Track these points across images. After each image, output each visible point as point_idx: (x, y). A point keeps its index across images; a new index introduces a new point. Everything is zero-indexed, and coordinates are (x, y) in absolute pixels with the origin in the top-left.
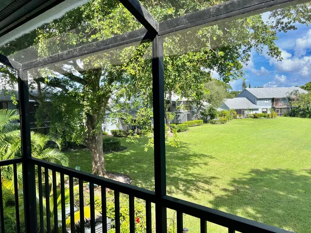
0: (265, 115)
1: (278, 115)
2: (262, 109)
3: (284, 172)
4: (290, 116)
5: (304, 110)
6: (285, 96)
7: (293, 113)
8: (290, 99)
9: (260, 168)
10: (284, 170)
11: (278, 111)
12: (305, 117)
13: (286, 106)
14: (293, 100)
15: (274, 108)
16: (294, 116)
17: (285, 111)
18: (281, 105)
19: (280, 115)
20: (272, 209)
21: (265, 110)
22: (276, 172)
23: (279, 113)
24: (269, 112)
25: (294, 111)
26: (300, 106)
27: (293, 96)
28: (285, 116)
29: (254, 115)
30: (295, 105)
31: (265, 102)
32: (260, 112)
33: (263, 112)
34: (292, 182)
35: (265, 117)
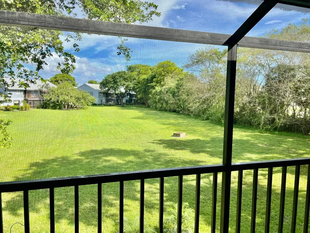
0: (17, 107)
1: (31, 107)
2: (14, 101)
3: (60, 159)
4: (43, 108)
5: (54, 102)
6: (37, 89)
7: (45, 106)
8: (41, 92)
9: (37, 161)
10: (59, 158)
11: (30, 103)
12: (55, 108)
13: (37, 99)
14: (45, 93)
15: (26, 101)
16: (46, 108)
17: (38, 104)
18: (33, 97)
19: (33, 107)
20: (69, 194)
21: (17, 102)
22: (54, 160)
23: (32, 105)
24: (22, 105)
25: (46, 103)
26: (51, 99)
27: (44, 89)
28: (38, 108)
29: (6, 108)
30: (46, 97)
31: (17, 93)
32: (12, 104)
33: (15, 104)
34: (72, 167)
35: (18, 109)
